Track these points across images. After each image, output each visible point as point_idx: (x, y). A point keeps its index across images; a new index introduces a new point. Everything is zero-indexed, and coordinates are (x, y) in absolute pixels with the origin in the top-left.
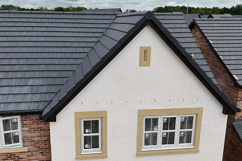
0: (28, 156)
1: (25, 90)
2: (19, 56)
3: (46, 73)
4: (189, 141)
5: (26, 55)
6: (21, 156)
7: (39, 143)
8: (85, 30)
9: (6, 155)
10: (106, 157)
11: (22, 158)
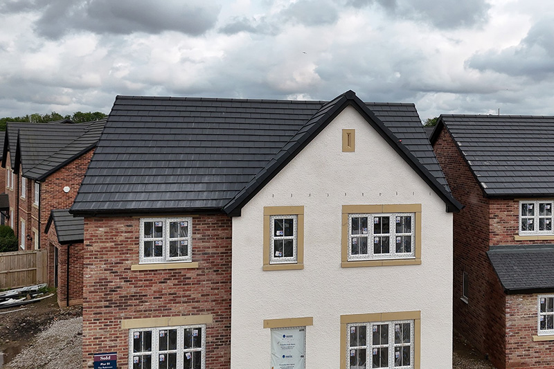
0: (198, 275)
1: (199, 187)
2: (188, 150)
3: (225, 170)
4: (408, 249)
5: (198, 150)
6: (188, 275)
7: (214, 256)
8: (277, 122)
9: (168, 273)
10: (301, 268)
11: (190, 278)
